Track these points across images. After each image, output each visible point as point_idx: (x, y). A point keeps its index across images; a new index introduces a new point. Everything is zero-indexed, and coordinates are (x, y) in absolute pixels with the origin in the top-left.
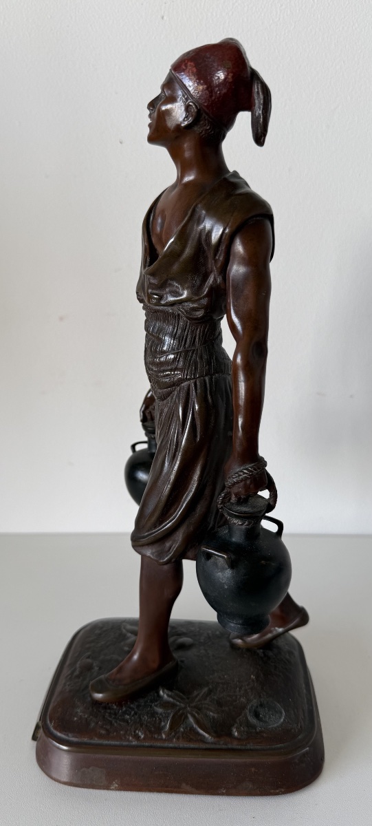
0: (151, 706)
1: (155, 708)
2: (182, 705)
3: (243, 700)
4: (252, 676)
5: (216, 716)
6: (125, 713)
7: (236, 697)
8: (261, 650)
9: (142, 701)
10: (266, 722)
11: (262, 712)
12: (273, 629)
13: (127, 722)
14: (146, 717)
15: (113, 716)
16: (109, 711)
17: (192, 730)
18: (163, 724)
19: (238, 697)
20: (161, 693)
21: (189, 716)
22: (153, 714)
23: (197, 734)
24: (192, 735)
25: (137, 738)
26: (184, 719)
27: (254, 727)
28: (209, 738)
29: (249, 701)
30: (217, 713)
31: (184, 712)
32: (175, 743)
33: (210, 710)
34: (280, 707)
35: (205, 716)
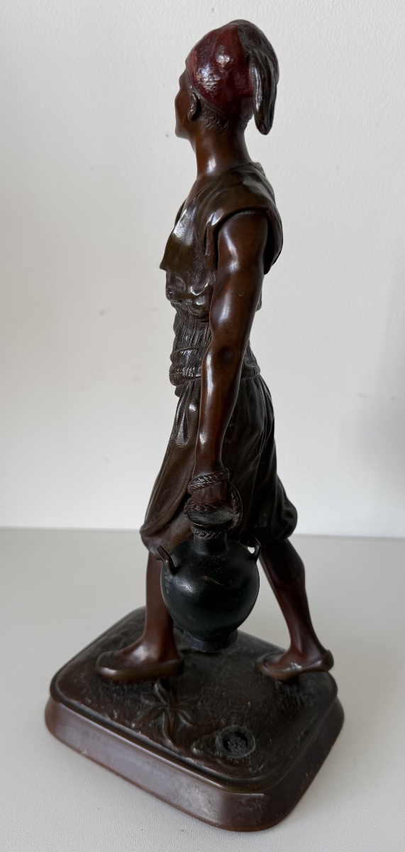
0: (140, 694)
1: (142, 696)
2: (165, 703)
3: (223, 721)
4: (249, 703)
5: (188, 725)
6: (115, 691)
7: (218, 716)
8: (280, 683)
9: (136, 686)
10: (229, 750)
11: (233, 739)
12: (292, 664)
13: (112, 700)
14: (129, 701)
15: (105, 690)
16: (104, 684)
17: (159, 728)
18: (139, 713)
19: (221, 716)
20: (156, 686)
21: (164, 715)
22: (137, 701)
23: (160, 734)
24: (155, 733)
25: (112, 716)
26: (158, 715)
27: (214, 750)
28: (169, 742)
29: (228, 724)
30: (191, 723)
31: (163, 710)
32: (139, 735)
33: (186, 718)
34: (254, 742)
35: (177, 721)
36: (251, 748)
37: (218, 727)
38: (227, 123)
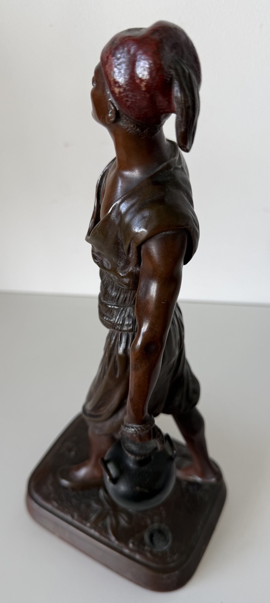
0: (90, 499)
1: (92, 501)
2: (108, 507)
3: (148, 520)
6: (74, 496)
7: (145, 516)
9: (87, 492)
10: (154, 545)
11: (157, 535)
13: (72, 504)
14: (84, 505)
15: (66, 495)
16: (65, 490)
17: (106, 528)
18: (92, 515)
19: (147, 516)
20: (101, 491)
21: (109, 518)
23: (106, 532)
24: (103, 530)
25: (73, 517)
26: (105, 518)
27: (144, 545)
28: (113, 538)
29: (152, 522)
30: (126, 522)
31: (108, 513)
32: (92, 531)
33: (124, 519)
34: (170, 536)
35: (118, 522)
36: (168, 542)
37: (146, 527)
38: (147, 129)
